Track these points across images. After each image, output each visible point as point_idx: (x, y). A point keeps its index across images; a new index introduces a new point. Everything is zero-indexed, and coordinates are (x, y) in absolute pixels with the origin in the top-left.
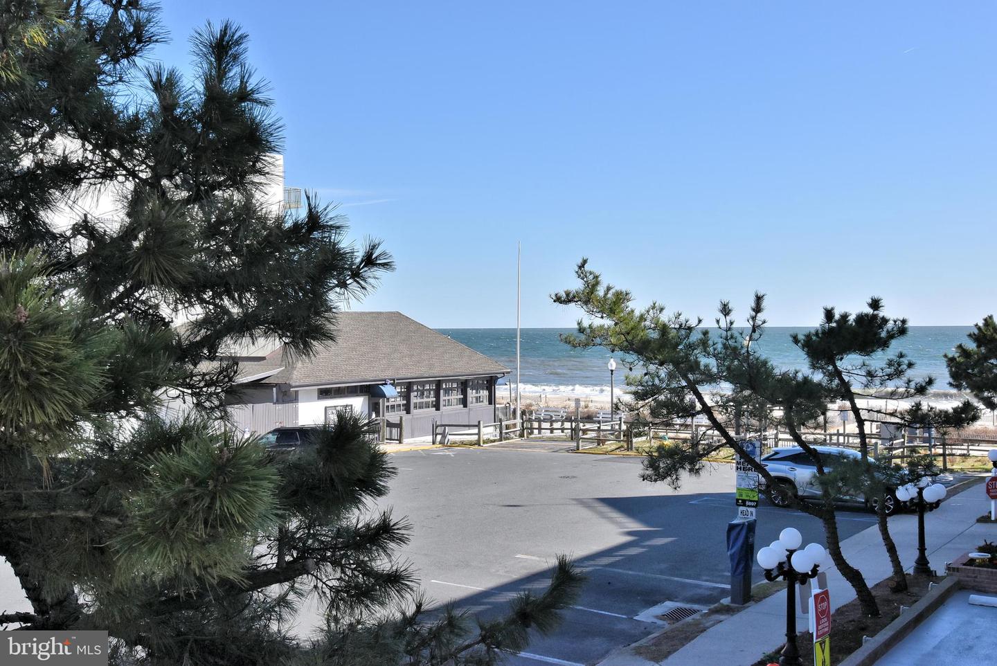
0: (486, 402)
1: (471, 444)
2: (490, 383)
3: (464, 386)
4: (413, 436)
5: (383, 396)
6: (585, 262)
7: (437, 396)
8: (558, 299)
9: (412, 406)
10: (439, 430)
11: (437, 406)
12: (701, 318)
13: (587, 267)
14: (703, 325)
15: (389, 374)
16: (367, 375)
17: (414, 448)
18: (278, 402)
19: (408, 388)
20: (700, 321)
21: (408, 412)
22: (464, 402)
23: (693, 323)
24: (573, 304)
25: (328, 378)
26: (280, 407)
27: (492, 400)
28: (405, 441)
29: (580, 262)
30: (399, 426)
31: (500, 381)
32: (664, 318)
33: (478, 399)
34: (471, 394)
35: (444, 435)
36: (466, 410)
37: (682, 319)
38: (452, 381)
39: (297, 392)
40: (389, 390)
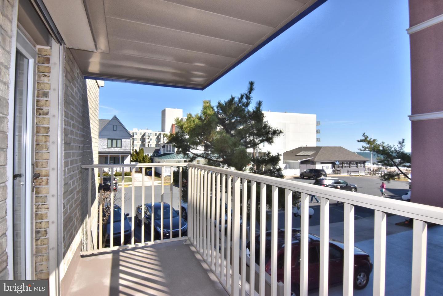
0: (363, 167)
1: (357, 176)
2: (364, 163)
3: (357, 163)
4: (343, 173)
5: (336, 164)
6: (364, 133)
7: (350, 165)
8: (358, 141)
9: (343, 167)
10: (349, 172)
11: (350, 167)
12: (394, 145)
13: (365, 134)
14: (395, 147)
15: (338, 159)
16: (332, 159)
17: (343, 176)
18: (312, 164)
19: (342, 163)
20: (394, 146)
21: (342, 168)
22: (357, 167)
23: (392, 146)
24: (362, 142)
25: (323, 160)
26: (312, 165)
27: (364, 166)
28: (341, 174)
29: (363, 133)
30: (340, 171)
31: (367, 162)
32: (385, 145)
33: (361, 166)
34: (359, 165)
35: (350, 173)
36: (357, 168)
37: (389, 145)
38: (354, 162)
39: (316, 163)
40: (337, 163)
